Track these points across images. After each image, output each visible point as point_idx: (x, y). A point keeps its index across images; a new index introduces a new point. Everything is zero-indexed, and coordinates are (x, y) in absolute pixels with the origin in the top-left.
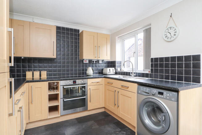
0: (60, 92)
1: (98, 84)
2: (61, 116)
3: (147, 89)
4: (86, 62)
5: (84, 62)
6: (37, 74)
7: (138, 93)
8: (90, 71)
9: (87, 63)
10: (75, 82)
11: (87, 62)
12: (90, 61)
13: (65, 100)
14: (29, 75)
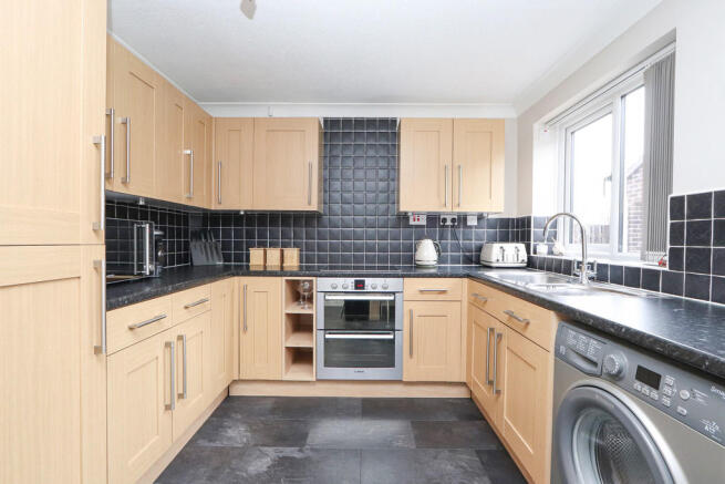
0: (317, 311)
1: (441, 297)
2: (318, 380)
3: (592, 345)
4: (417, 223)
5: (411, 222)
6: (274, 255)
7: (557, 353)
8: (427, 252)
9: (422, 226)
10: (360, 285)
11: (423, 222)
12: (434, 220)
13: (328, 336)
14: (256, 257)
